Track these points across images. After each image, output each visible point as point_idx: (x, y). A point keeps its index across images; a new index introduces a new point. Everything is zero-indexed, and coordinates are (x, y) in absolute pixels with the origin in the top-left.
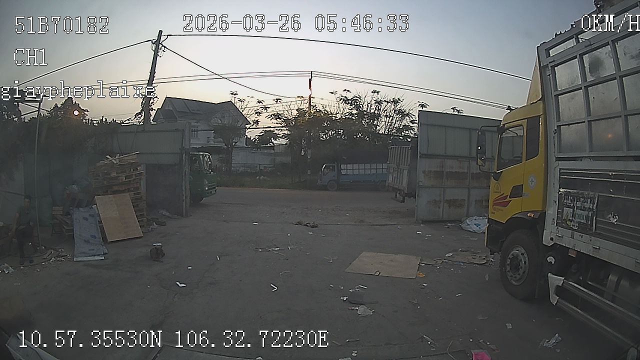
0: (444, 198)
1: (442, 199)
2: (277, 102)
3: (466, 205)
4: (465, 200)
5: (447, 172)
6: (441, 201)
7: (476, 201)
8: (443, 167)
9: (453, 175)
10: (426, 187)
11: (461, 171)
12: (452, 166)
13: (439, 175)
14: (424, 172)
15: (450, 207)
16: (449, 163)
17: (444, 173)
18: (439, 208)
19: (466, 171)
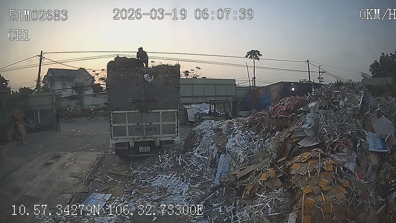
2: (102, 71)
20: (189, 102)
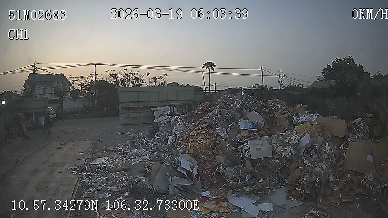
0: (130, 116)
1: (129, 116)
2: (81, 78)
3: (139, 118)
4: (138, 117)
5: (130, 108)
6: (128, 118)
7: (143, 117)
8: (128, 106)
9: (132, 108)
10: (122, 113)
11: (136, 106)
12: (132, 105)
13: (127, 109)
14: (121, 108)
15: (132, 119)
16: (130, 104)
17: (129, 108)
18: (128, 120)
19: (137, 106)
20: (156, 106)
